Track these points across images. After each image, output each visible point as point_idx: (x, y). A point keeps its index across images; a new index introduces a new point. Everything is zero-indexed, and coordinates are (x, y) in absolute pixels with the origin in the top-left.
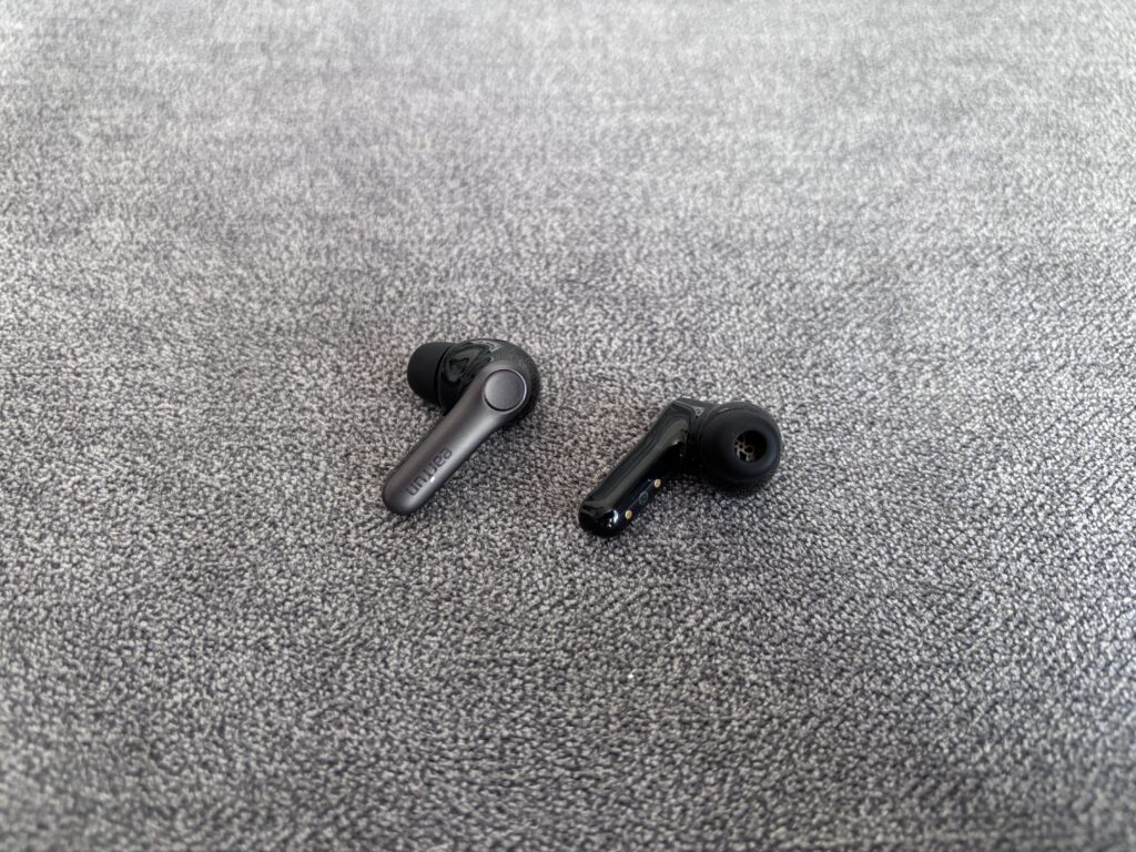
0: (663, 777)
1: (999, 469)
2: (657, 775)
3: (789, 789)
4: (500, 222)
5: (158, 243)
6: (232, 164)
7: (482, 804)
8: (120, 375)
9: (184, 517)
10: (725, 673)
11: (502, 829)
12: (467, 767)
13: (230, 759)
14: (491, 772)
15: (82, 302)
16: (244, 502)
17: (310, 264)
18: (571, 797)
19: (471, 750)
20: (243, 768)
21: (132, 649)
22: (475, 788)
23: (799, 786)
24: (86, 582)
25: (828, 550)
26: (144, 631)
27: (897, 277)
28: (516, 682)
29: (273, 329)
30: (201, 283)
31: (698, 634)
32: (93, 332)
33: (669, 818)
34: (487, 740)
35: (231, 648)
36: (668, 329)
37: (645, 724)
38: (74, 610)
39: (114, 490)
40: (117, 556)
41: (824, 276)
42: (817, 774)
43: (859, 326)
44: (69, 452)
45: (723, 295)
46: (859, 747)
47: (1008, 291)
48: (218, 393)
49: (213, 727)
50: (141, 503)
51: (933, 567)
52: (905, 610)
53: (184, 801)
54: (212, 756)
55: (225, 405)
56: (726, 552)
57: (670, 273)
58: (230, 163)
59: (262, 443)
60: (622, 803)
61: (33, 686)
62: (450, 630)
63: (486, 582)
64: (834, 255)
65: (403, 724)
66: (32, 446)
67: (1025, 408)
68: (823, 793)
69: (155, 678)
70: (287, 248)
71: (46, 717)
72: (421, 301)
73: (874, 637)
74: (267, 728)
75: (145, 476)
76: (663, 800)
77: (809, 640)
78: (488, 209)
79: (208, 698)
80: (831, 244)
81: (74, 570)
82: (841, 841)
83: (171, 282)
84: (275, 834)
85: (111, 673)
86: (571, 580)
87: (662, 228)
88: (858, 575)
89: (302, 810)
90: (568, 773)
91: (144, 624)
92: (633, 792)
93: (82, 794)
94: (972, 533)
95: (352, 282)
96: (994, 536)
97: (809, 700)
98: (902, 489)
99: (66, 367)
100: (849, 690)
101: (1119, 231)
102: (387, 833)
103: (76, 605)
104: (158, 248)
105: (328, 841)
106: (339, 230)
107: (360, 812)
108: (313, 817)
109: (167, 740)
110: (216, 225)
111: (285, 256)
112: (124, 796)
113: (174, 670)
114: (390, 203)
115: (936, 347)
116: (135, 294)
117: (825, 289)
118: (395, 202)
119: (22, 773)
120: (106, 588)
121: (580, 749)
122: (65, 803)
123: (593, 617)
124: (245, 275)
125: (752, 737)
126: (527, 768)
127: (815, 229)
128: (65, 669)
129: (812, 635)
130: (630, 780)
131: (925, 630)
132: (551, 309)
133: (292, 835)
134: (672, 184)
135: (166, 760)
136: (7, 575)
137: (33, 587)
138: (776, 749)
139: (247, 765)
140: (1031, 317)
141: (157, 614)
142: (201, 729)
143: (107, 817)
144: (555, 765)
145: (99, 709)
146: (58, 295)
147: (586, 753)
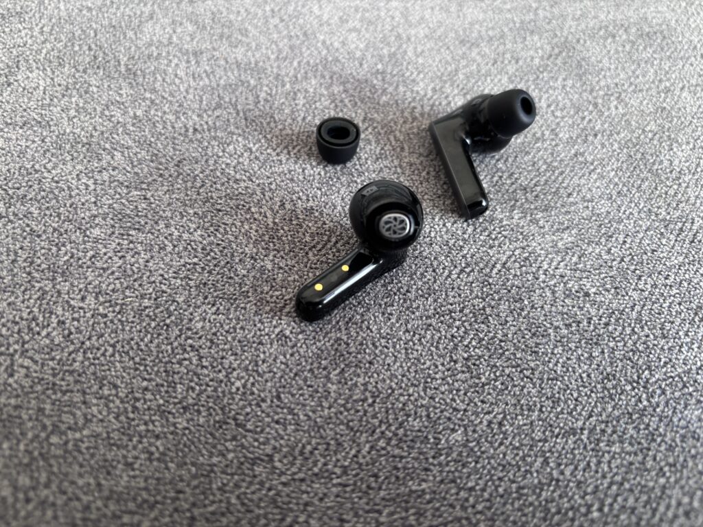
0: (568, 359)
1: (675, 150)
2: (565, 358)
3: (641, 348)
4: (318, 42)
5: (75, 83)
6: (107, 23)
7: (471, 401)
8: (90, 178)
9: (184, 266)
10: (577, 292)
11: (489, 413)
12: (451, 382)
13: (294, 414)
14: (466, 381)
15: (35, 132)
16: (224, 248)
17: (198, 84)
18: (522, 384)
19: (448, 370)
20: (306, 418)
21: (190, 360)
22: (462, 392)
23: (645, 346)
24: (133, 322)
25: (602, 211)
26: (191, 346)
27: (574, 49)
28: (458, 323)
29: (191, 130)
30: (122, 107)
31: (552, 272)
32: (54, 151)
33: (583, 381)
34: (456, 362)
35: (261, 343)
36: (455, 95)
37: (545, 331)
38: (132, 342)
39: (123, 257)
40: (146, 301)
41: (532, 52)
42: (652, 336)
43: (564, 80)
44: (77, 236)
45: (479, 71)
46: (668, 317)
47: (637, 50)
48: (170, 179)
49: (272, 397)
50: (147, 261)
51: (664, 209)
52: (659, 236)
53: (275, 448)
54: (281, 415)
55: (179, 186)
56: (547, 221)
57: (440, 61)
58: (106, 22)
59: (219, 207)
60: (552, 380)
61: (125, 400)
62: (401, 301)
63: (411, 267)
64: (533, 40)
65: (398, 364)
66: (44, 237)
67: (674, 113)
68: (660, 346)
69: (215, 375)
70: (176, 75)
71: (147, 418)
72: (287, 99)
73: (649, 254)
74: (310, 389)
75: (142, 243)
76: (574, 372)
77: (615, 263)
78: (305, 34)
79: (260, 379)
80: (528, 34)
81: (119, 316)
82: (680, 370)
83: (99, 109)
84: (347, 453)
85: (181, 378)
86: (463, 257)
87: (423, 35)
88: (625, 221)
89: (358, 434)
90: (514, 370)
91: (190, 341)
92: (555, 371)
93: (198, 462)
94: (675, 187)
95: (233, 92)
96: (687, 187)
97: (630, 296)
98: (627, 169)
99: (44, 178)
100: (649, 286)
101: (679, 11)
102: (420, 434)
103: (132, 339)
104: (77, 87)
105: (383, 449)
106: (208, 60)
107: (397, 426)
108: (367, 437)
109: (244, 413)
110: (115, 66)
111: (177, 81)
112: (231, 456)
113: (227, 367)
114: (236, 39)
115: (612, 86)
116: (75, 120)
117: (537, 61)
118: (240, 37)
119: (145, 460)
120: (149, 324)
121: (515, 354)
122: (189, 471)
123: (486, 275)
124: (153, 97)
125: (607, 324)
126: (488, 373)
127: (515, 26)
128: (145, 383)
129: (614, 260)
130: (551, 365)
131: (674, 245)
132: (375, 92)
133: (359, 452)
134: (417, 8)
135: (249, 426)
136: (69, 329)
137: (94, 333)
138: (624, 328)
139: (306, 415)
140: (655, 63)
141: (196, 333)
142: (263, 400)
143: (223, 472)
144: (503, 367)
145: (185, 404)
146: (14, 129)
147: (518, 356)
